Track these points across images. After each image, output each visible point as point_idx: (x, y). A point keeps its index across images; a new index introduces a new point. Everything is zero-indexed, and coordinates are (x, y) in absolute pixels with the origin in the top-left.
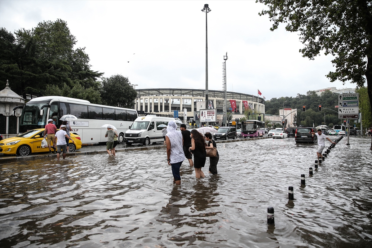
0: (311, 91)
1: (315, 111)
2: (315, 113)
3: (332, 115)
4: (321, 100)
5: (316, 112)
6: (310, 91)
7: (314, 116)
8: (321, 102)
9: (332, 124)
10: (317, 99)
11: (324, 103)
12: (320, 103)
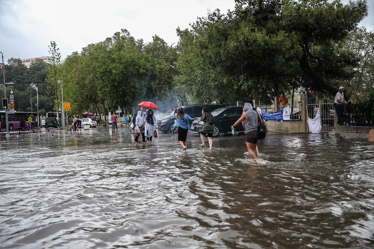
0: (14, 58)
1: (18, 90)
2: (18, 92)
3: (43, 96)
4: (28, 73)
5: (20, 91)
6: (12, 59)
7: (17, 97)
8: (28, 77)
9: (44, 110)
10: (22, 71)
11: (33, 78)
12: (26, 77)
